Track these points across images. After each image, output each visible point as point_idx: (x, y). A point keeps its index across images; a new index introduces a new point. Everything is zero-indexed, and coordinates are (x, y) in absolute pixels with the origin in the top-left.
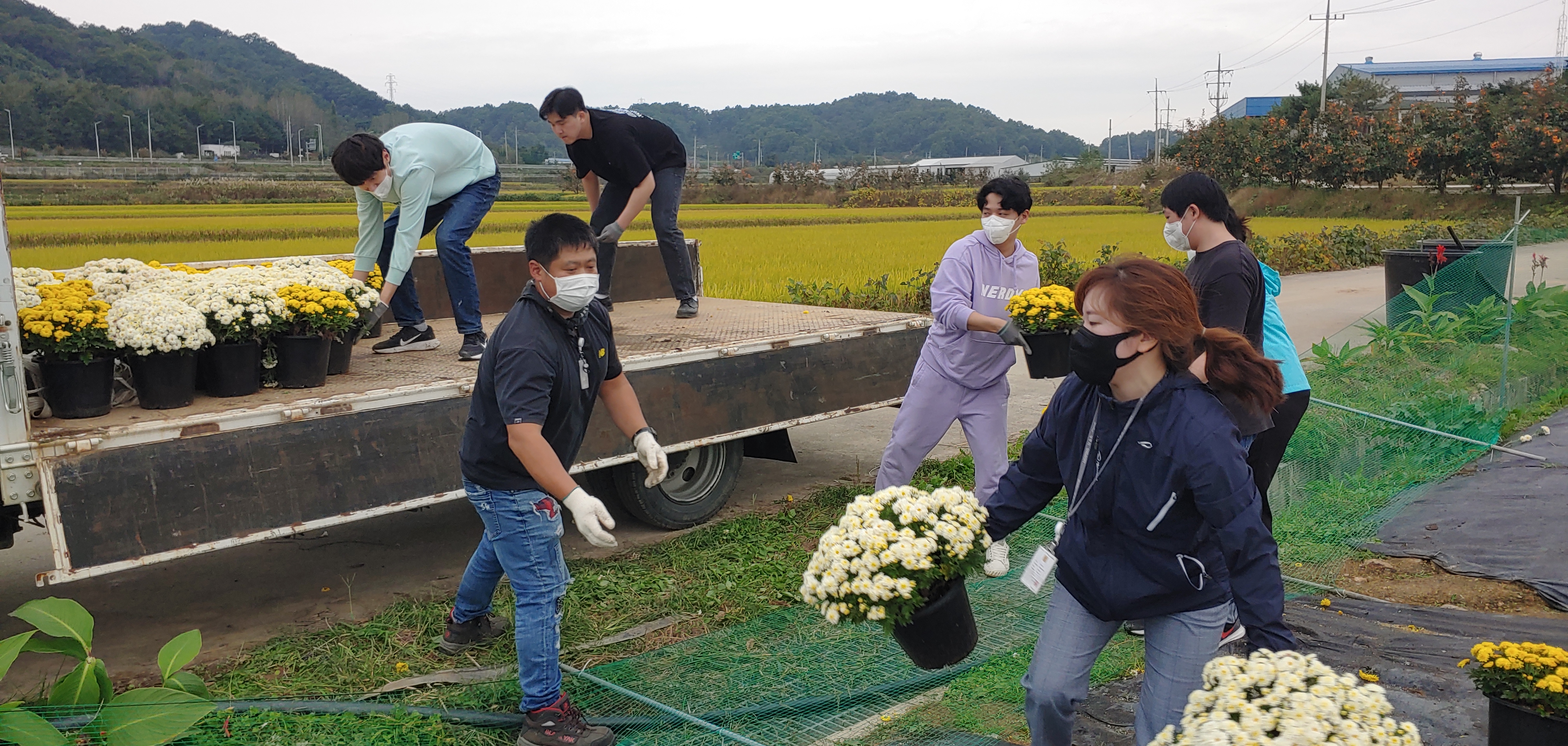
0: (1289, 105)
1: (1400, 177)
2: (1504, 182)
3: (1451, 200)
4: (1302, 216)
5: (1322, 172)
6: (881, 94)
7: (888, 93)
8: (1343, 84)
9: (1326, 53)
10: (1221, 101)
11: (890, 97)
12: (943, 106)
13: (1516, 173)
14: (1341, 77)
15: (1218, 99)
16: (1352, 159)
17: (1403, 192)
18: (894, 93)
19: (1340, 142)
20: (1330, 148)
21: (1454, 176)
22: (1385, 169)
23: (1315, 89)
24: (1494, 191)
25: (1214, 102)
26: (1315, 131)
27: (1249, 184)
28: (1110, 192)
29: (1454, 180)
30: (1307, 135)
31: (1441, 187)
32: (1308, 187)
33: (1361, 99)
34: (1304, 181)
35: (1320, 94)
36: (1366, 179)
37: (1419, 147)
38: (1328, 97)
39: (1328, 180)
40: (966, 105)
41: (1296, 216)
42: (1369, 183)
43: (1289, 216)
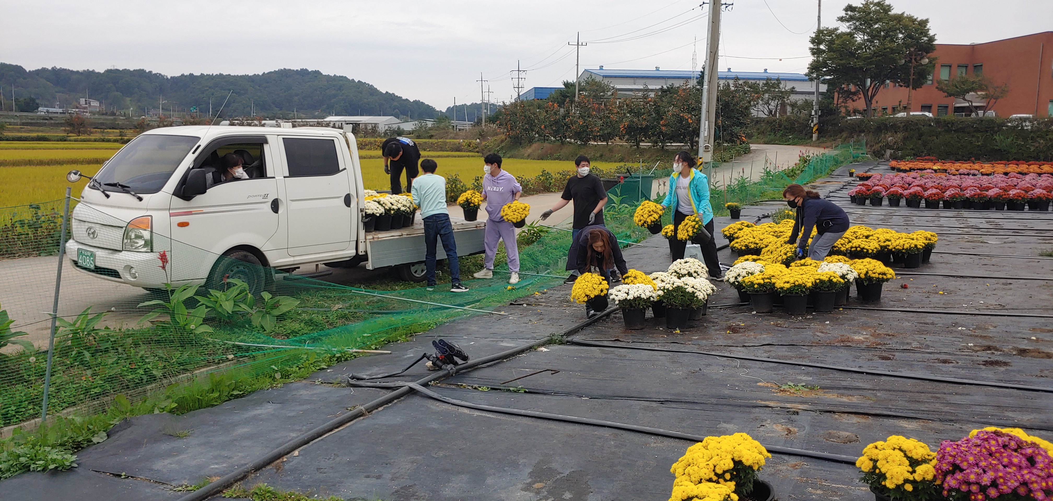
0: (559, 94)
1: (617, 138)
2: (667, 143)
3: (642, 152)
4: (567, 160)
5: (578, 135)
6: (297, 70)
7: (302, 70)
8: (587, 83)
9: (578, 65)
10: (520, 89)
11: (304, 72)
12: (342, 80)
13: (673, 138)
14: (586, 79)
15: (519, 88)
16: (593, 128)
17: (619, 147)
18: (306, 70)
19: (586, 118)
20: (581, 122)
21: (643, 139)
22: (609, 134)
23: (573, 85)
24: (663, 147)
25: (517, 89)
26: (573, 111)
27: (538, 141)
28: (459, 143)
29: (643, 141)
30: (569, 113)
31: (638, 145)
32: (570, 143)
33: (597, 92)
34: (568, 140)
35: (575, 88)
36: (600, 140)
37: (626, 123)
38: (579, 91)
39: (581, 140)
40: (356, 81)
41: (564, 160)
42: (602, 142)
43: (561, 160)
